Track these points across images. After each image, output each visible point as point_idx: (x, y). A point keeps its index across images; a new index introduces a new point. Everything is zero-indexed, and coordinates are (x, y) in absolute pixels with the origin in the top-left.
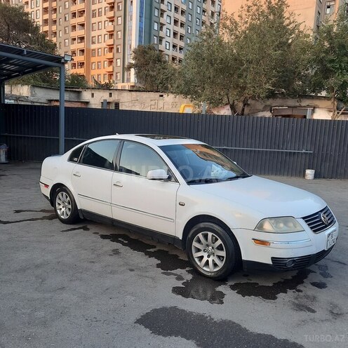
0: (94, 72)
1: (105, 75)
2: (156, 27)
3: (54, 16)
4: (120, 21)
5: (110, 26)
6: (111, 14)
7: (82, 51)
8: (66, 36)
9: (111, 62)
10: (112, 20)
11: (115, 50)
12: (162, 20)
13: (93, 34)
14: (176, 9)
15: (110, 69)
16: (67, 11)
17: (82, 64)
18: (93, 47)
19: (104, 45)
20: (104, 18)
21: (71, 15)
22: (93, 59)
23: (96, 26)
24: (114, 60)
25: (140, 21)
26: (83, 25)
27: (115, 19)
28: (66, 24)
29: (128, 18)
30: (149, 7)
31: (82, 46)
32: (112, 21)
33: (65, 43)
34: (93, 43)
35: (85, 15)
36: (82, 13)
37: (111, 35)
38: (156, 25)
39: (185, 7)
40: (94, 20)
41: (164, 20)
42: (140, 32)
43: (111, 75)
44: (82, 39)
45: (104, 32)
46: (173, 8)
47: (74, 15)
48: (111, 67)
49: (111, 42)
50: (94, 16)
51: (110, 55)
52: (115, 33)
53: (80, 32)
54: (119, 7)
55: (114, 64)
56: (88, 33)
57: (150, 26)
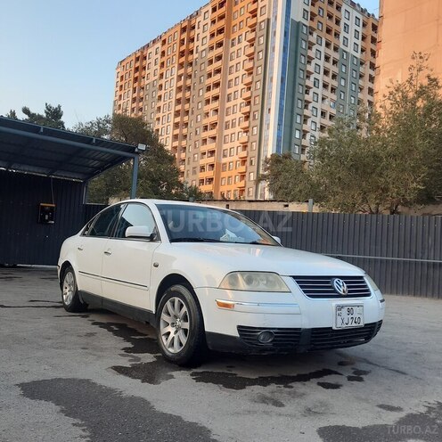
0: (224, 189)
1: (235, 191)
2: (297, 135)
3: (185, 131)
4: (256, 131)
5: (244, 137)
6: (245, 124)
7: (212, 165)
8: (196, 151)
9: (243, 176)
10: (246, 130)
11: (248, 163)
12: (305, 127)
13: (225, 146)
14: (323, 114)
15: (242, 184)
16: (198, 125)
17: (210, 180)
18: (224, 160)
19: (236, 158)
20: (238, 129)
21: (202, 128)
22: (223, 174)
23: (228, 139)
24: (247, 174)
25: (279, 130)
26: (214, 138)
27: (250, 129)
28: (197, 138)
29: (265, 126)
30: (289, 114)
31: (211, 160)
32: (247, 132)
33: (194, 158)
34: (225, 156)
35: (217, 127)
36: (214, 125)
37: (245, 147)
38: (297, 133)
39: (334, 111)
40: (226, 132)
41: (308, 126)
42: (279, 141)
43: (242, 191)
44: (212, 152)
45: (237, 143)
46: (319, 113)
47: (206, 128)
48: (243, 182)
49: (244, 154)
50: (227, 127)
51: (242, 169)
52: (249, 144)
53: (211, 146)
54: (254, 116)
55: (247, 178)
56: (220, 146)
57: (291, 135)
